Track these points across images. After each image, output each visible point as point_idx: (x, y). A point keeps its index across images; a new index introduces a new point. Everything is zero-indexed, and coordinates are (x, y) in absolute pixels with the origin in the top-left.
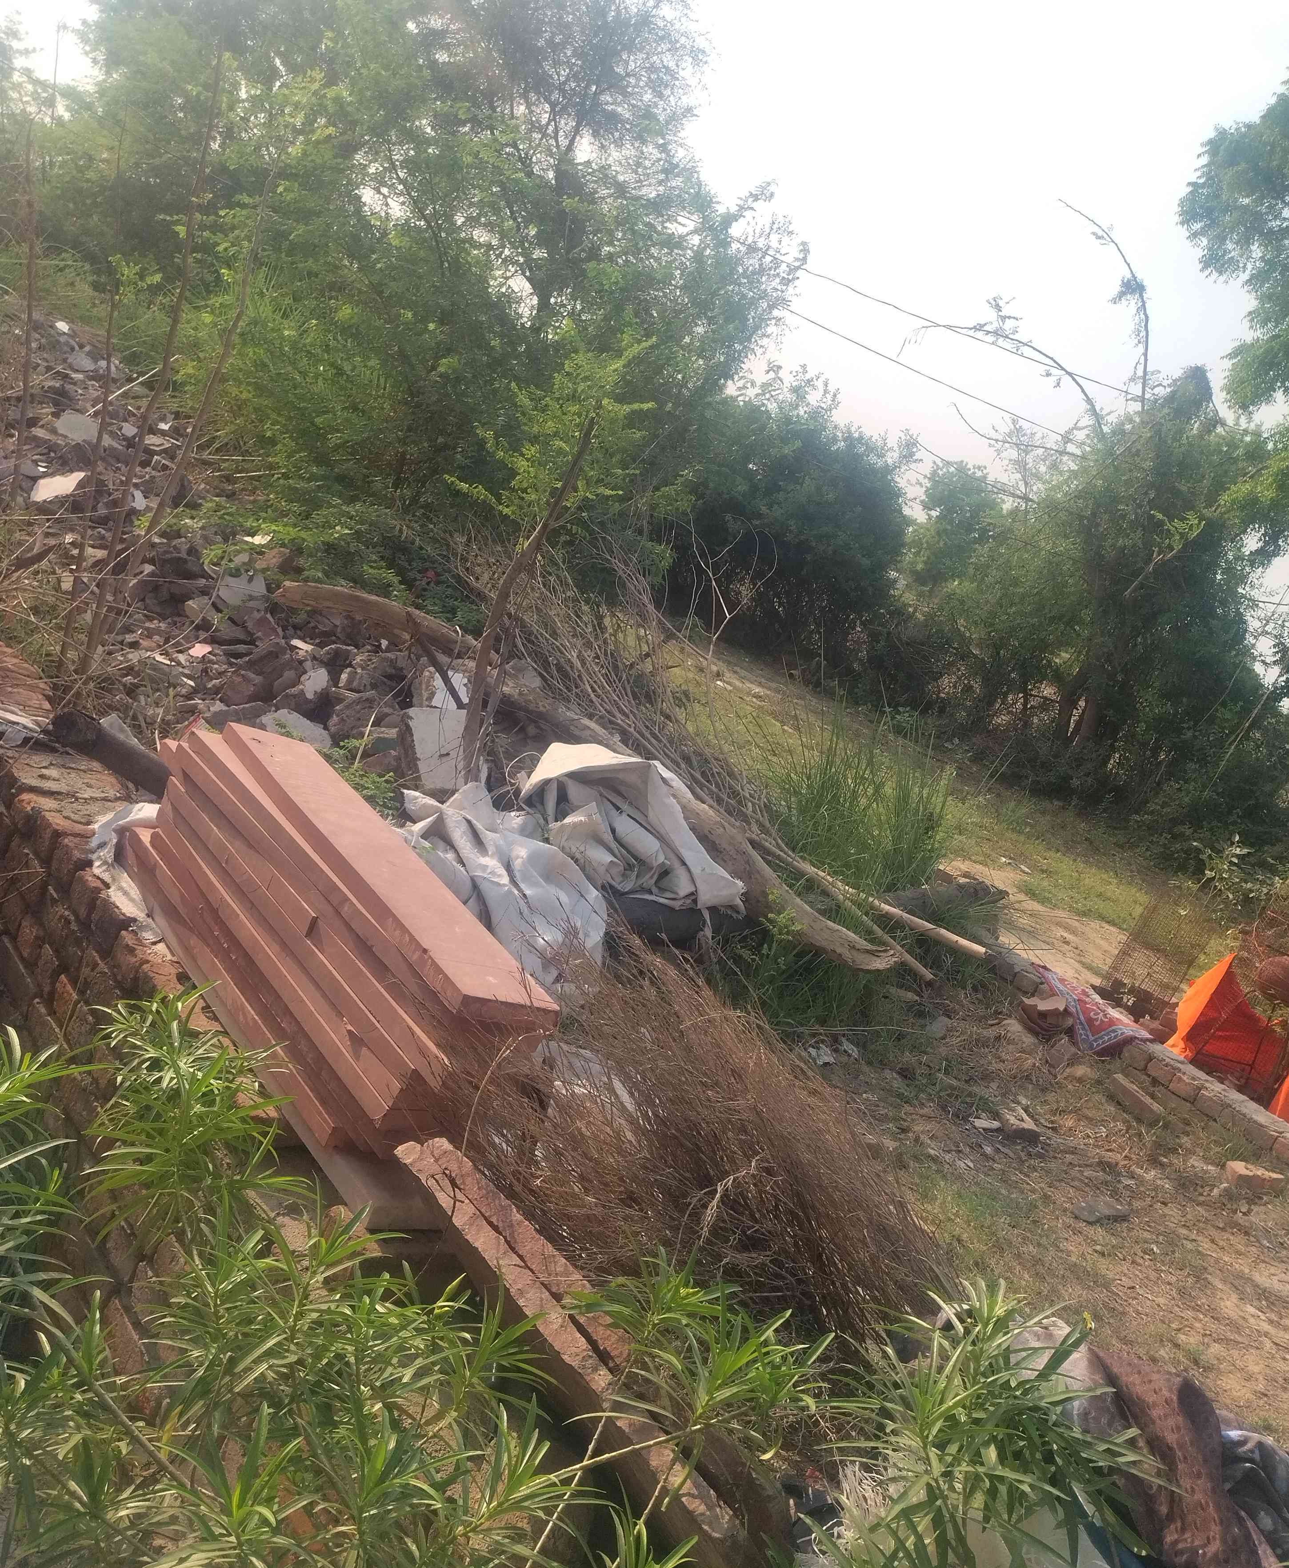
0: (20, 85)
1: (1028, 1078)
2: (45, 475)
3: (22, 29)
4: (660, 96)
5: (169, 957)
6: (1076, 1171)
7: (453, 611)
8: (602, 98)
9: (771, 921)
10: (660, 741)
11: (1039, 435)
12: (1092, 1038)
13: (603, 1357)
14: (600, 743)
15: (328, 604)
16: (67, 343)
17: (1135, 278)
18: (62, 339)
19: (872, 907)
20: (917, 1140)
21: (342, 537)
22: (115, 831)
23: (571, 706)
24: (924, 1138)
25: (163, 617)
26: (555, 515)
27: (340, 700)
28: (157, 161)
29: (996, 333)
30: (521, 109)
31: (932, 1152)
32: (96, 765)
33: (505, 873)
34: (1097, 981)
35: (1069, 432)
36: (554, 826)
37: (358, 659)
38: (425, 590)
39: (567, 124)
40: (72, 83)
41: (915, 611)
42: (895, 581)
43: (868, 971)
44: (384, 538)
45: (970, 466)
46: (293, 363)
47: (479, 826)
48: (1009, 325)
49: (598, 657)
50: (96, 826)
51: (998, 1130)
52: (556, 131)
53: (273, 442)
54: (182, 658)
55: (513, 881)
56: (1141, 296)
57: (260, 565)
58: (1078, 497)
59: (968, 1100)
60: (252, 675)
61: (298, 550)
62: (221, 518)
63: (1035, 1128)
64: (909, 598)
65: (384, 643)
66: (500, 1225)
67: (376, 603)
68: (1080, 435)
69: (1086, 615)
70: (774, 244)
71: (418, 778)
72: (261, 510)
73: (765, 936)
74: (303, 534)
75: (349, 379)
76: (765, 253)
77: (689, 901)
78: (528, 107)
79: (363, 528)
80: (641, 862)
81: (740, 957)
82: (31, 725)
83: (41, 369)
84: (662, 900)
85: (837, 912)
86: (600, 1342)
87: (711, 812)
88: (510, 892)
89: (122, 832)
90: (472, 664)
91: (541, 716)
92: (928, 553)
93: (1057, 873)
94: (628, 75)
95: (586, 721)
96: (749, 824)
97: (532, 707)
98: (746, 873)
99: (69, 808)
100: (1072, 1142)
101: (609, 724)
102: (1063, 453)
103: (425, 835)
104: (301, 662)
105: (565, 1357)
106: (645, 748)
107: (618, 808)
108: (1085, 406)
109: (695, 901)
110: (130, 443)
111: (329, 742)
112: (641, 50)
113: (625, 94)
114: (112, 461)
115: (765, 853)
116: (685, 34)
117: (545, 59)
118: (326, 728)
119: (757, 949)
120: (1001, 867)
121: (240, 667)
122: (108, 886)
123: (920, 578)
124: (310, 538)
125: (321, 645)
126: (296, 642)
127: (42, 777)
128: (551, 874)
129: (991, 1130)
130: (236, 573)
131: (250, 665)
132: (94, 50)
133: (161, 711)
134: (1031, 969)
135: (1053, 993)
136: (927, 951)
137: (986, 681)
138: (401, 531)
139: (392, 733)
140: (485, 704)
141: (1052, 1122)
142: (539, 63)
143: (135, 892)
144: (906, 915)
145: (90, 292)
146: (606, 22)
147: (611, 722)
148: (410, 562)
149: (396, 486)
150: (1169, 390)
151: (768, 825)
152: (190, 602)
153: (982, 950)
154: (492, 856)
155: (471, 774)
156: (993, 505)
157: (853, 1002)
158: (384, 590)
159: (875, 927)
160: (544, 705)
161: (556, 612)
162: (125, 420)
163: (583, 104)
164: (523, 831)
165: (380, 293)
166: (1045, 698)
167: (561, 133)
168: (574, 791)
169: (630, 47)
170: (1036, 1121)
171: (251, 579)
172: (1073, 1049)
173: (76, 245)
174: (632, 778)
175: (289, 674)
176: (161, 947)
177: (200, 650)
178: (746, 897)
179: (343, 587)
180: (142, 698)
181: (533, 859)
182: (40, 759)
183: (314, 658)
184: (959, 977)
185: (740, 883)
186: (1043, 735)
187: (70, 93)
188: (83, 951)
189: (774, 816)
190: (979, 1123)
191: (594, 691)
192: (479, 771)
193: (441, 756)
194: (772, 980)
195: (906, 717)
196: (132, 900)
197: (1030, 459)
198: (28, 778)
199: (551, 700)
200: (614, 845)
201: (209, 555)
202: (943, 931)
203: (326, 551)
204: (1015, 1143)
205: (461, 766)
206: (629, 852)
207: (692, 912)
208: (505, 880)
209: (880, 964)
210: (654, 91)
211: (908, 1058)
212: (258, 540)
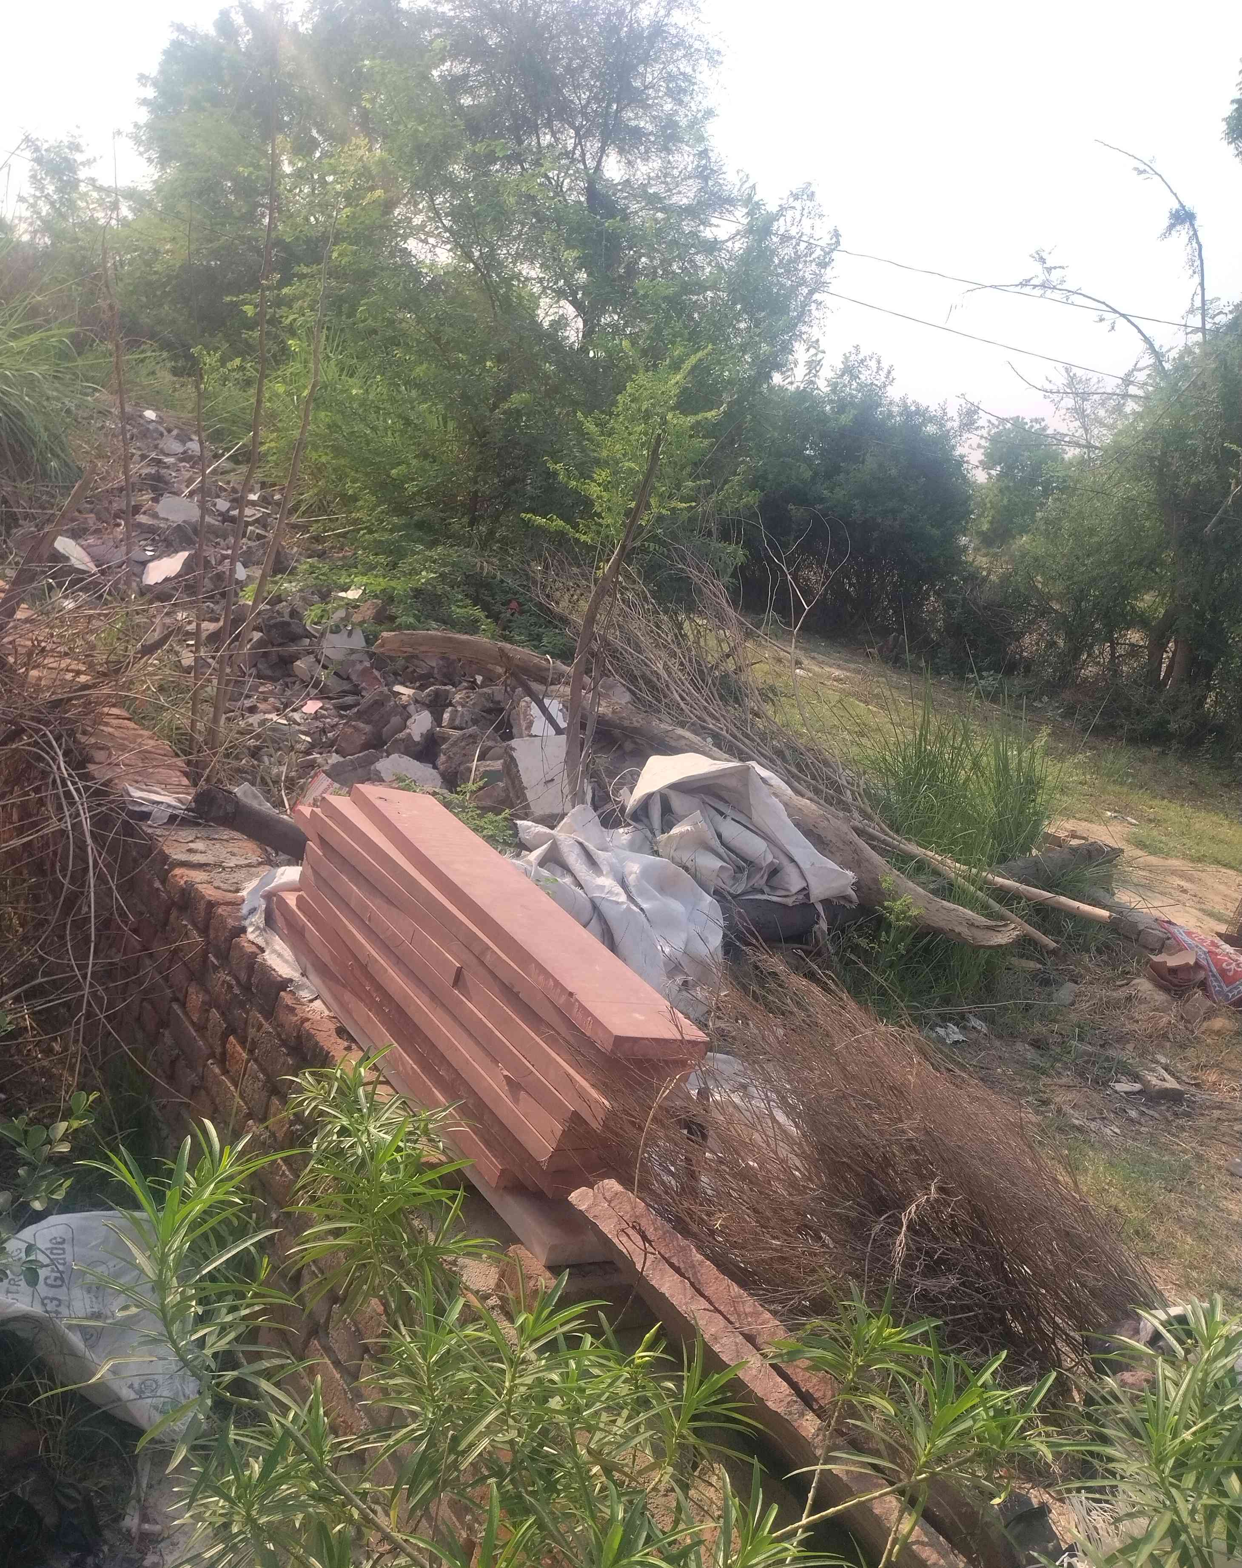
0: (86, 194)
1: (1165, 1036)
2: (153, 559)
3: (82, 142)
4: (680, 102)
5: (327, 1013)
6: (1224, 1127)
7: (539, 638)
8: (624, 114)
9: (885, 908)
10: (753, 740)
11: (1094, 380)
12: (1226, 989)
13: (806, 1399)
14: (697, 751)
15: (423, 649)
16: (156, 430)
17: (1183, 207)
18: (151, 427)
19: (986, 881)
20: (1059, 1111)
21: (428, 582)
22: (263, 897)
23: (663, 717)
24: (1067, 1109)
25: (273, 680)
26: (631, 536)
27: (445, 739)
28: (215, 245)
29: (1043, 286)
30: (547, 139)
31: (1077, 1122)
32: (236, 835)
33: (621, 890)
34: (1223, 928)
35: (1130, 374)
36: (662, 838)
37: (458, 697)
38: (510, 621)
39: (592, 145)
40: (131, 185)
41: (989, 574)
42: (966, 548)
43: (990, 947)
44: (467, 577)
45: (1027, 420)
46: (363, 419)
47: (590, 847)
48: (1055, 276)
49: (682, 664)
50: (244, 893)
51: (1139, 1092)
52: (583, 154)
53: (355, 499)
54: (296, 716)
55: (630, 898)
56: (1192, 225)
57: (357, 618)
58: (1145, 439)
59: (1106, 1065)
60: (362, 725)
61: (389, 598)
62: (317, 578)
63: (1178, 1086)
64: (982, 561)
65: (479, 679)
66: (682, 1266)
67: (467, 642)
68: (1141, 376)
69: (1168, 555)
70: (807, 230)
71: (527, 806)
72: (349, 566)
73: (881, 923)
74: (393, 584)
75: (416, 428)
76: (800, 240)
77: (801, 897)
78: (554, 135)
79: (446, 570)
80: (750, 863)
81: (857, 945)
82: (174, 803)
83: (136, 458)
84: (775, 899)
85: (951, 890)
86: (801, 1384)
87: (814, 806)
88: (629, 908)
89: (269, 897)
90: (568, 690)
91: (636, 731)
92: (992, 512)
93: (1165, 821)
94: (646, 88)
95: (680, 731)
96: (850, 811)
97: (626, 723)
98: (855, 862)
99: (218, 877)
100: (1217, 1097)
101: (700, 729)
102: (1126, 396)
103: (542, 863)
104: (405, 707)
105: (769, 1404)
106: (738, 748)
107: (721, 814)
108: (1143, 346)
109: (807, 896)
110: (225, 517)
111: (439, 780)
112: (656, 60)
113: (646, 107)
114: (211, 537)
115: (870, 838)
116: (699, 38)
117: (565, 85)
118: (435, 767)
119: (874, 938)
120: (1106, 822)
121: (350, 719)
122: (263, 951)
123: (988, 540)
124: (400, 586)
125: (422, 688)
126: (398, 688)
127: (190, 851)
128: (665, 886)
129: (1134, 1093)
130: (336, 630)
131: (359, 716)
132: (146, 151)
133: (284, 769)
134: (1155, 925)
135: (1180, 948)
136: (1044, 919)
137: (1070, 635)
138: (482, 568)
139: (498, 765)
140: (583, 726)
141: (1195, 1078)
142: (559, 91)
143: (288, 953)
144: (1023, 887)
145: (168, 377)
146: (619, 40)
147: (704, 728)
148: (493, 596)
149: (471, 524)
150: (1230, 316)
151: (869, 810)
152: (298, 663)
153: (1105, 913)
154: (607, 876)
155: (577, 798)
156: (1055, 457)
157: (977, 978)
158: (472, 627)
159: (991, 901)
160: (638, 720)
161: (638, 626)
162: (218, 497)
163: (606, 124)
164: (634, 847)
165: (437, 340)
166: (1132, 645)
167: (588, 156)
168: (677, 802)
169: (646, 60)
170: (1177, 1078)
171: (350, 633)
172: (1209, 1003)
173: (152, 336)
174: (733, 783)
175: (395, 720)
176: (318, 1004)
177: (312, 707)
178: (858, 886)
179: (435, 631)
180: (266, 759)
181: (645, 873)
182: (186, 834)
183: (416, 701)
184: (1081, 941)
185: (850, 874)
186: (1135, 682)
187: (131, 194)
188: (247, 1013)
189: (874, 800)
190: (1119, 1087)
191: (683, 699)
192: (584, 793)
193: (547, 782)
194: (891, 965)
195: (989, 681)
196: (286, 961)
197: (1087, 405)
198: (177, 854)
199: (643, 715)
200: (722, 850)
201: (310, 615)
202: (1063, 899)
203: (415, 597)
204: (1159, 1104)
205: (566, 790)
206: (737, 855)
207: (806, 906)
208: (623, 898)
209: (1002, 938)
210: (674, 99)
211: (1039, 1028)
212: (353, 594)
